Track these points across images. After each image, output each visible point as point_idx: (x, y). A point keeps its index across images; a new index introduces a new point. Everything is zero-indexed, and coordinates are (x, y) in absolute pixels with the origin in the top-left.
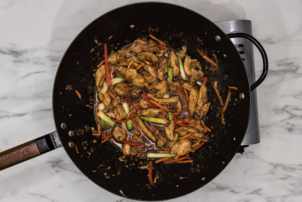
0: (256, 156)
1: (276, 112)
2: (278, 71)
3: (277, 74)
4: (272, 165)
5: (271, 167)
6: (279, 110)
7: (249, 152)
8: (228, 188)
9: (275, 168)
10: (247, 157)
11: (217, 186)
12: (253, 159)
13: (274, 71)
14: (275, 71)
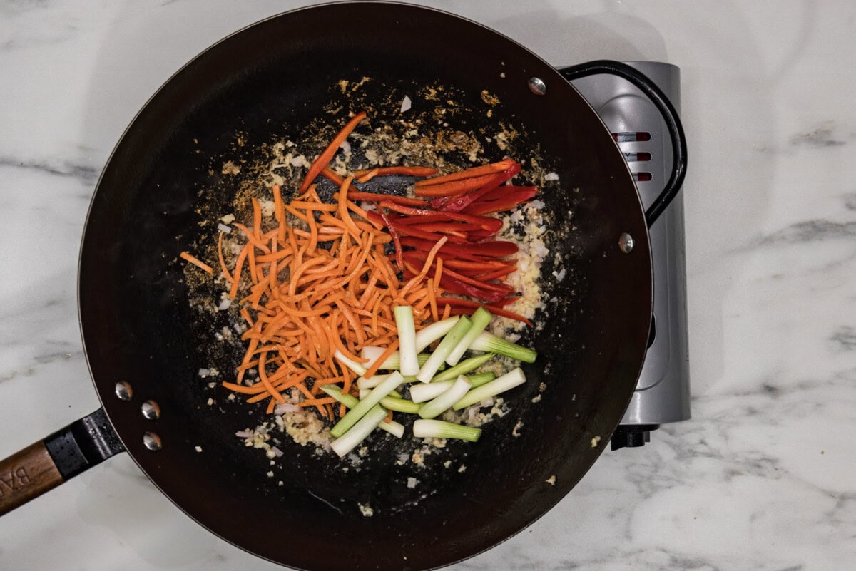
0: (787, 472)
1: (845, 343)
2: (848, 224)
3: (846, 233)
4: (833, 497)
5: (830, 504)
6: (851, 337)
7: (765, 459)
8: (704, 564)
9: (839, 506)
10: (760, 475)
11: (673, 557)
12: (777, 478)
13: (837, 225)
14: (842, 226)
